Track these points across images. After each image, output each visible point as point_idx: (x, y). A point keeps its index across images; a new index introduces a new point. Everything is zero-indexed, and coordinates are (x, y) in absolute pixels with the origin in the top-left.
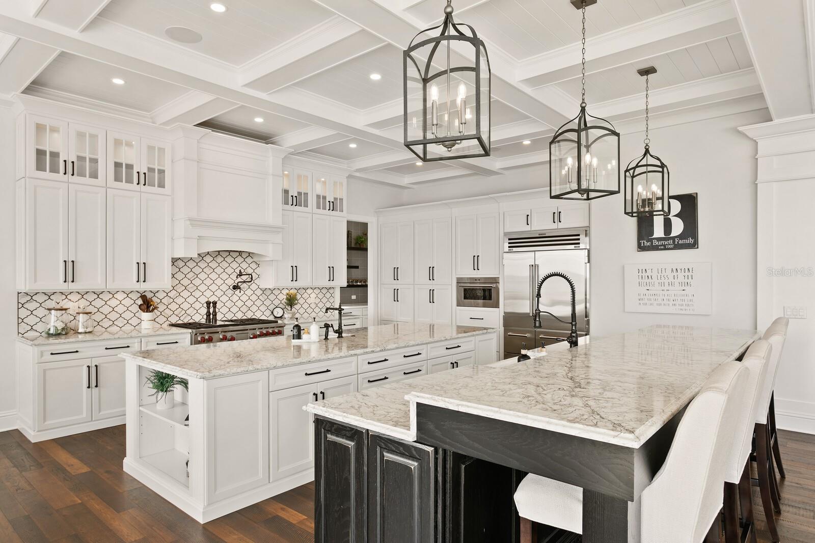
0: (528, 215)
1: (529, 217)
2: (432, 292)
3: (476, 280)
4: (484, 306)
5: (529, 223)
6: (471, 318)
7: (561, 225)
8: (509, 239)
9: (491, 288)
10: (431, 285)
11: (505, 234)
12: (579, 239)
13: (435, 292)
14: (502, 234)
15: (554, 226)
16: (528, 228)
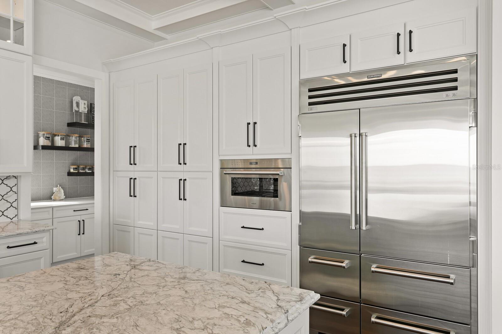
0: (344, 45)
1: (347, 48)
2: (182, 182)
3: (251, 164)
4: (262, 207)
5: (347, 59)
6: (243, 227)
7: (412, 58)
8: (310, 90)
9: (277, 177)
10: (182, 172)
11: (302, 83)
12: (455, 80)
13: (187, 183)
14: (296, 84)
15: (399, 60)
16: (345, 68)
